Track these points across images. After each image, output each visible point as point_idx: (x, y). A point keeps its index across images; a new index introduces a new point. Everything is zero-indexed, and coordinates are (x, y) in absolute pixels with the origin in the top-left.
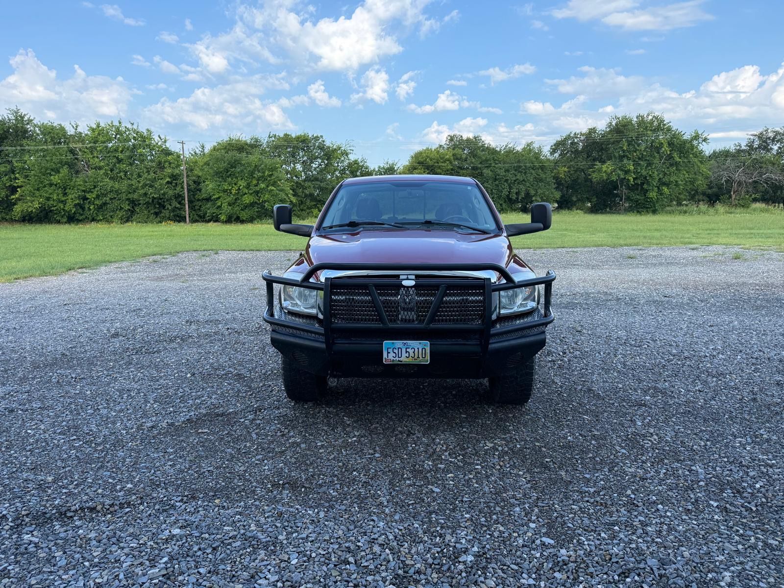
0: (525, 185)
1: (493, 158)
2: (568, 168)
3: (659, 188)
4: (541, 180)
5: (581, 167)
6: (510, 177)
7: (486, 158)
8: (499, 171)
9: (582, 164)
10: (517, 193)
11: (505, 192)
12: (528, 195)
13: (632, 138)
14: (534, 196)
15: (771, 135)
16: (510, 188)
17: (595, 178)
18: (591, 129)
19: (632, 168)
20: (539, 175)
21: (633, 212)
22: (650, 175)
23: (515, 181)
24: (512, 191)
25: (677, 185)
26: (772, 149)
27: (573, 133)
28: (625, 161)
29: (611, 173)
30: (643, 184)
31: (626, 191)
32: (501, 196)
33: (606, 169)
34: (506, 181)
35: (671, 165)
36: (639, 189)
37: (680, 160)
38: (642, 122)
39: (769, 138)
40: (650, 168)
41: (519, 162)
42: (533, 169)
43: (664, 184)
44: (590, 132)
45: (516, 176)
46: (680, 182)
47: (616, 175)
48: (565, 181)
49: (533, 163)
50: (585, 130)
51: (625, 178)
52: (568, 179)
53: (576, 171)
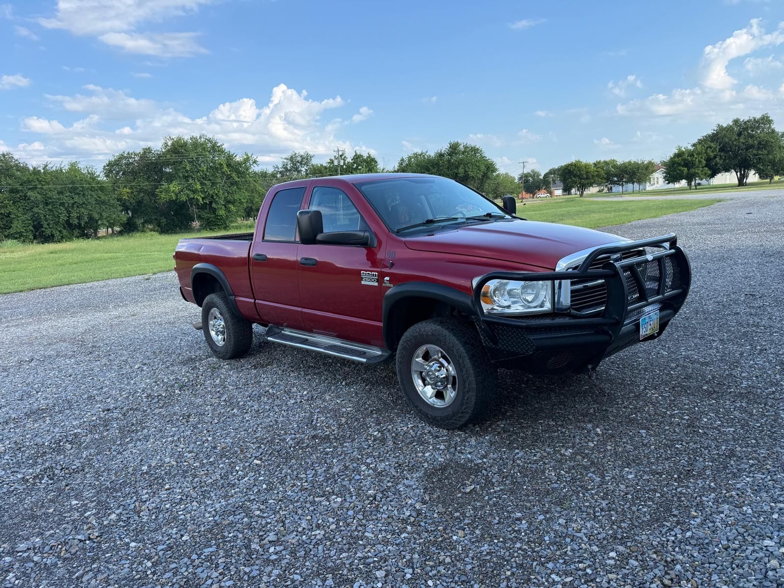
0: (86, 209)
1: (38, 179)
2: (129, 189)
3: (225, 207)
4: (103, 202)
5: (145, 188)
6: (66, 198)
7: (28, 178)
8: (50, 194)
9: (146, 185)
10: (78, 218)
11: (63, 217)
12: (91, 218)
13: (192, 158)
14: (99, 220)
15: (299, 159)
16: (69, 212)
17: (164, 198)
18: (146, 149)
19: (199, 187)
20: (100, 197)
21: (207, 230)
22: (216, 194)
23: (73, 204)
24: (72, 215)
25: (241, 203)
26: (301, 170)
27: (126, 153)
28: (191, 181)
29: (180, 193)
30: (211, 203)
31: (197, 211)
32: (59, 222)
33: (173, 189)
34: (62, 204)
35: (232, 184)
36: (208, 208)
37: (239, 180)
38: (196, 144)
39: (298, 162)
40: (215, 187)
41: (73, 183)
42: (91, 190)
43: (229, 202)
44: (145, 152)
45: (73, 198)
46: (243, 200)
47: (184, 194)
48: (130, 203)
49: (90, 184)
50: (139, 150)
51: (194, 198)
52: (132, 201)
53: (139, 192)
